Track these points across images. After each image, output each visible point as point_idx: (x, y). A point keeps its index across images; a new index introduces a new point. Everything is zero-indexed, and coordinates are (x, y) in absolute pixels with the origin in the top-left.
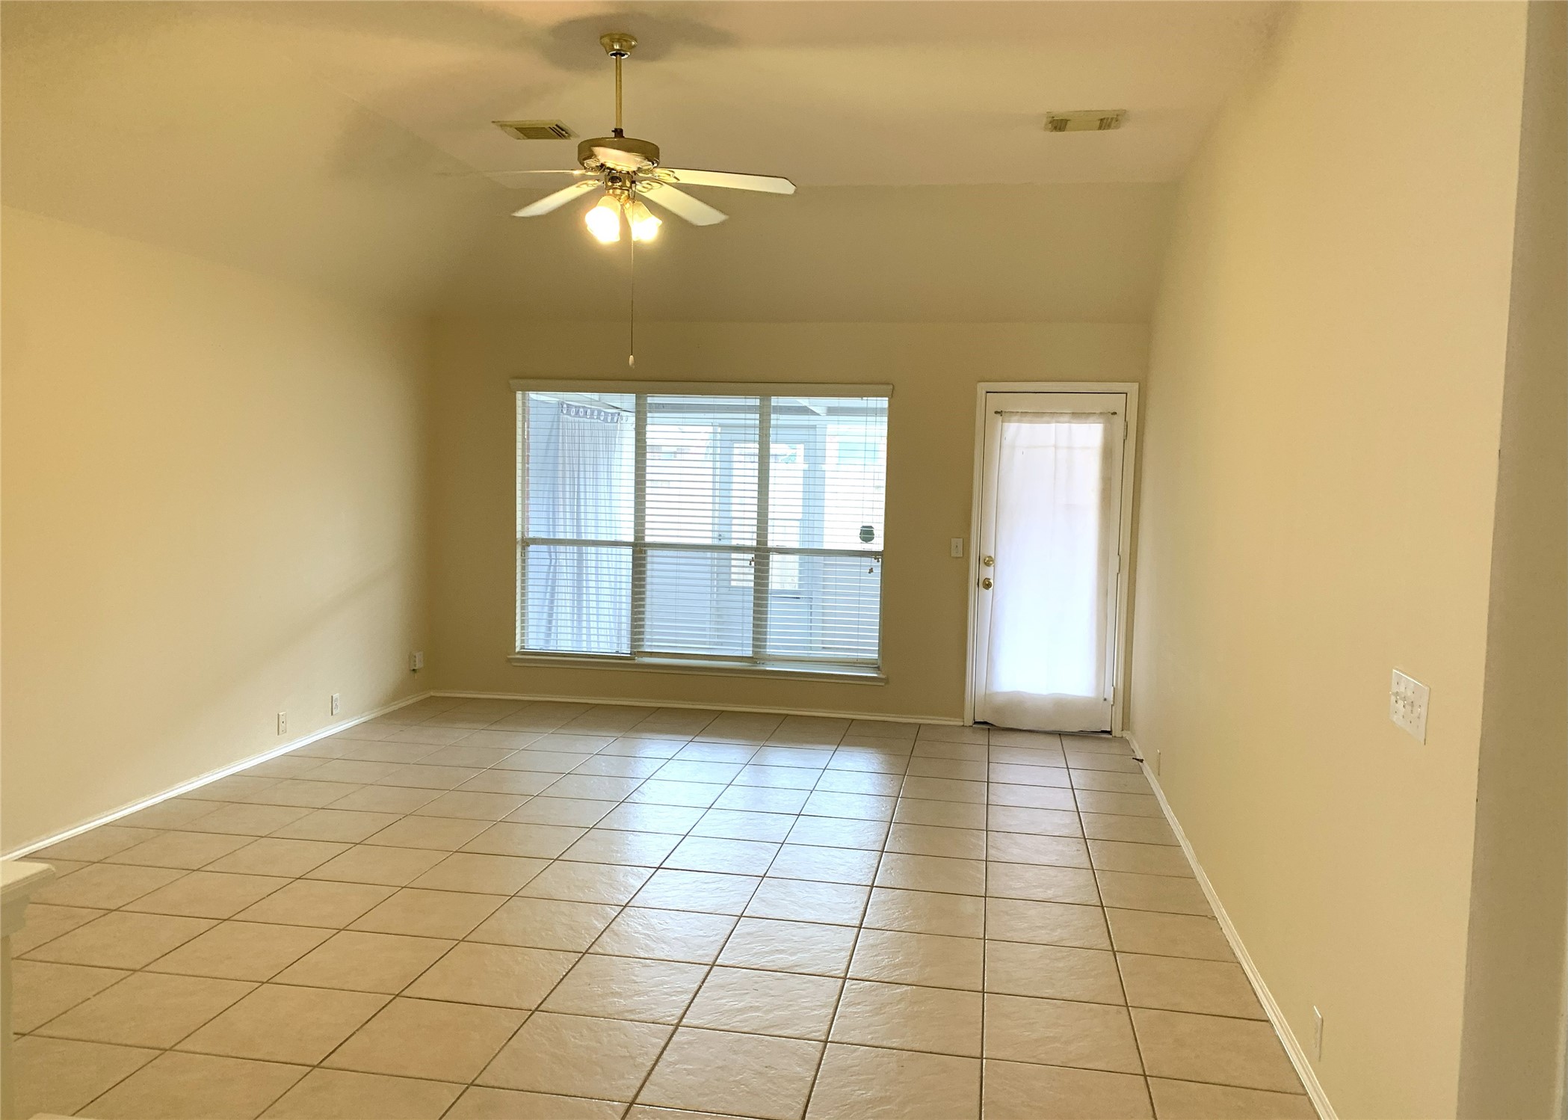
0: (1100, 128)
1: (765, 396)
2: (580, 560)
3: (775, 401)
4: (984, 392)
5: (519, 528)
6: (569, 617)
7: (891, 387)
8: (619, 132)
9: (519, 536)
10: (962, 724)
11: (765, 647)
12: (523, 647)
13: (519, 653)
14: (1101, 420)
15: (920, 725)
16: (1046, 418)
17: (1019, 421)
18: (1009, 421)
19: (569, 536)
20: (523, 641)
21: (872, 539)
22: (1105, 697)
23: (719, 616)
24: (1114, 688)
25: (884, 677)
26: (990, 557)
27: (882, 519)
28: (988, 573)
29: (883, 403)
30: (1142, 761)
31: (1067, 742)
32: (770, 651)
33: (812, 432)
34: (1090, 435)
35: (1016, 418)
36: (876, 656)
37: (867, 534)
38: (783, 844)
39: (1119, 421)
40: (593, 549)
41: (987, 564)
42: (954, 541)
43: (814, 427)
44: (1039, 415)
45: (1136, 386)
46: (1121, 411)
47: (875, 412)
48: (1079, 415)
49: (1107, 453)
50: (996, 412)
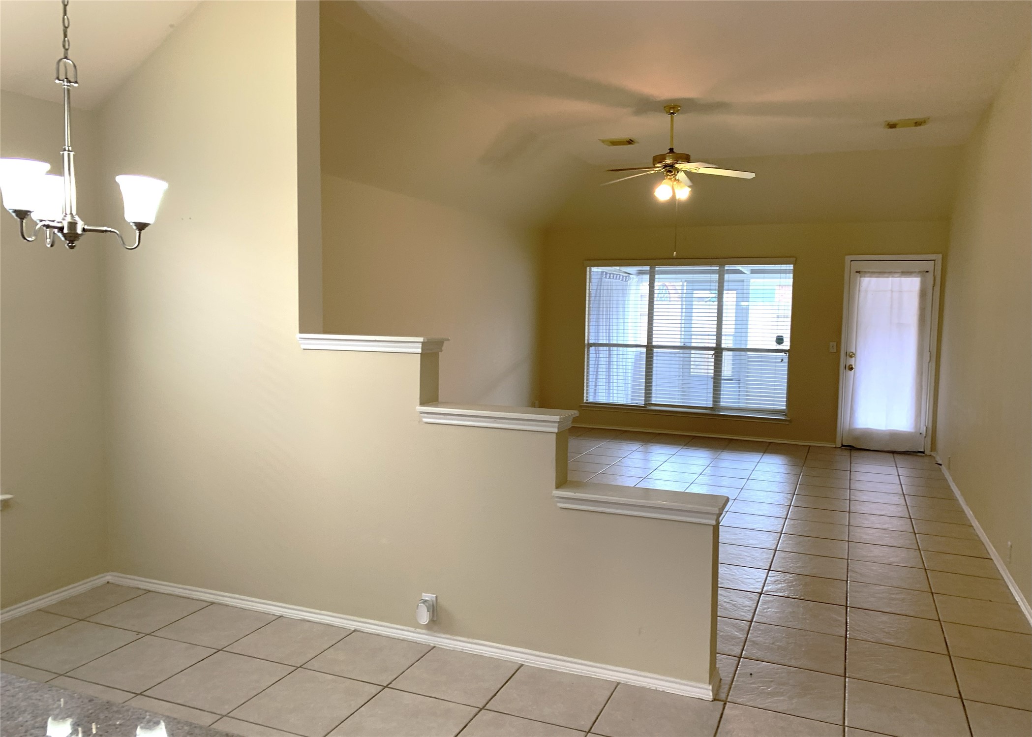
0: (915, 126)
1: (722, 265)
2: (610, 354)
3: (727, 267)
4: (849, 261)
5: (586, 338)
6: (604, 387)
7: (795, 259)
8: (671, 150)
9: (586, 342)
10: (834, 446)
11: (719, 402)
12: (587, 400)
13: (585, 403)
14: (919, 276)
15: (810, 446)
16: (886, 275)
17: (870, 277)
18: (865, 277)
19: (605, 342)
20: (587, 397)
21: (782, 343)
22: (921, 432)
23: (683, 388)
24: (926, 428)
25: (789, 419)
26: (852, 353)
27: (789, 332)
28: (852, 361)
29: (791, 267)
30: (941, 465)
31: (897, 456)
32: (722, 404)
33: (740, 284)
34: (911, 286)
35: (868, 275)
36: (784, 408)
37: (780, 340)
38: (742, 489)
39: (930, 276)
40: (615, 349)
41: (851, 357)
42: (831, 344)
43: (743, 281)
44: (881, 273)
45: (941, 256)
46: (931, 270)
47: (785, 272)
48: (906, 273)
49: (923, 294)
50: (857, 272)
